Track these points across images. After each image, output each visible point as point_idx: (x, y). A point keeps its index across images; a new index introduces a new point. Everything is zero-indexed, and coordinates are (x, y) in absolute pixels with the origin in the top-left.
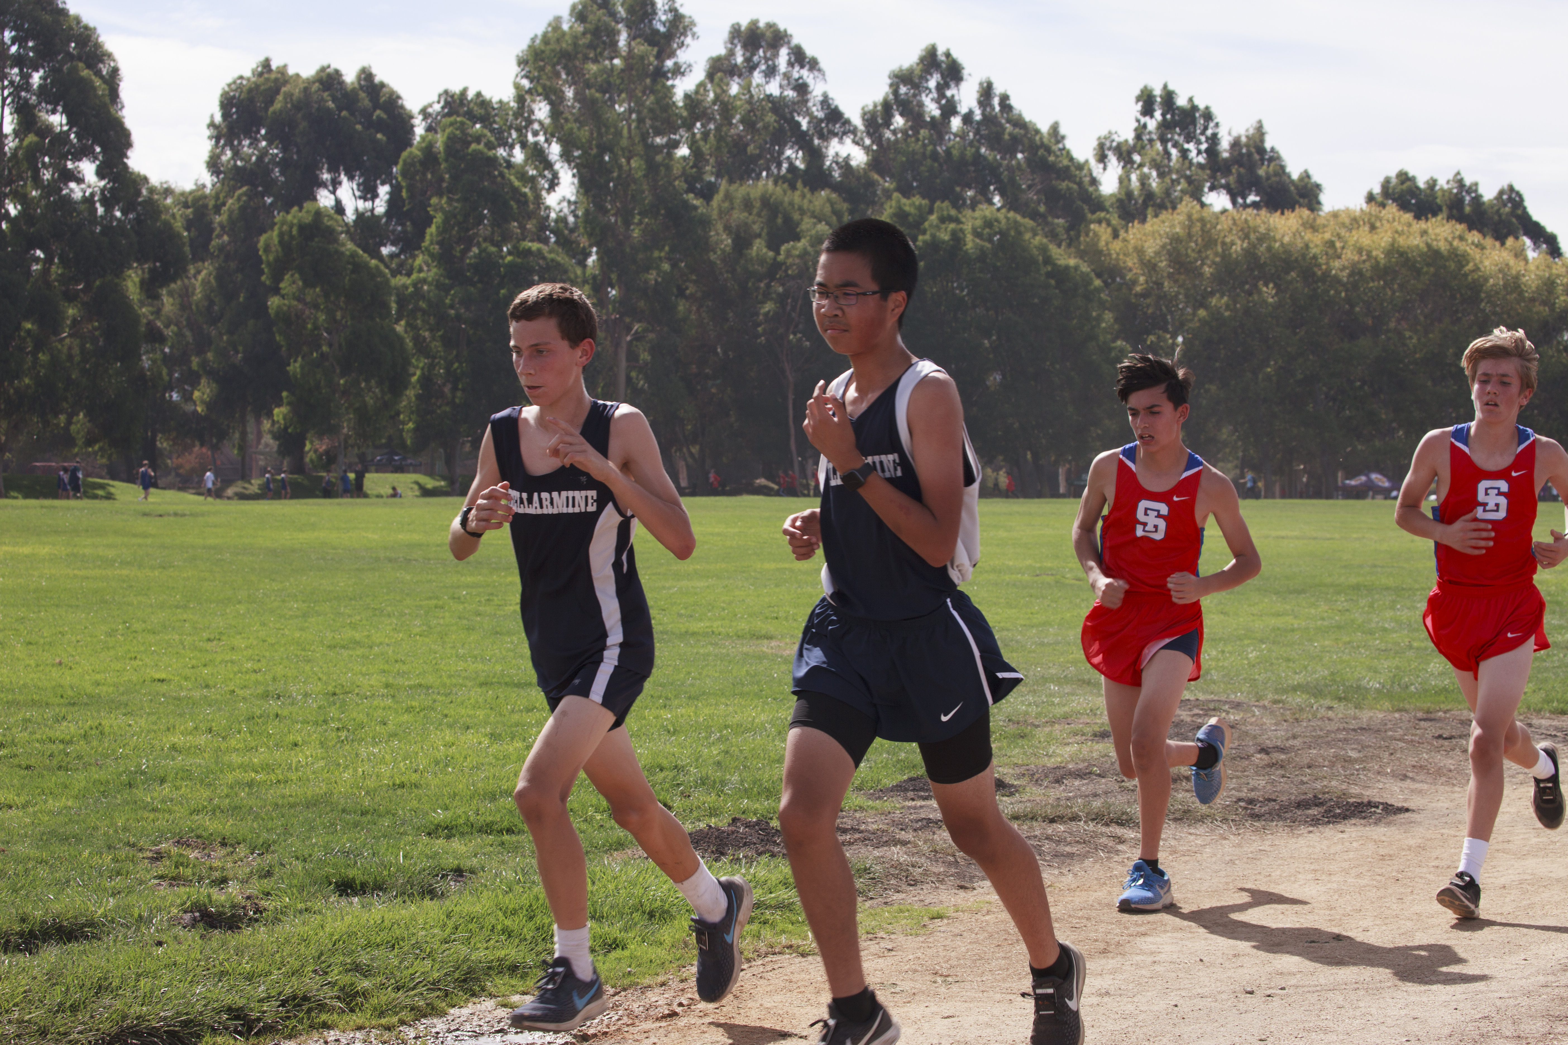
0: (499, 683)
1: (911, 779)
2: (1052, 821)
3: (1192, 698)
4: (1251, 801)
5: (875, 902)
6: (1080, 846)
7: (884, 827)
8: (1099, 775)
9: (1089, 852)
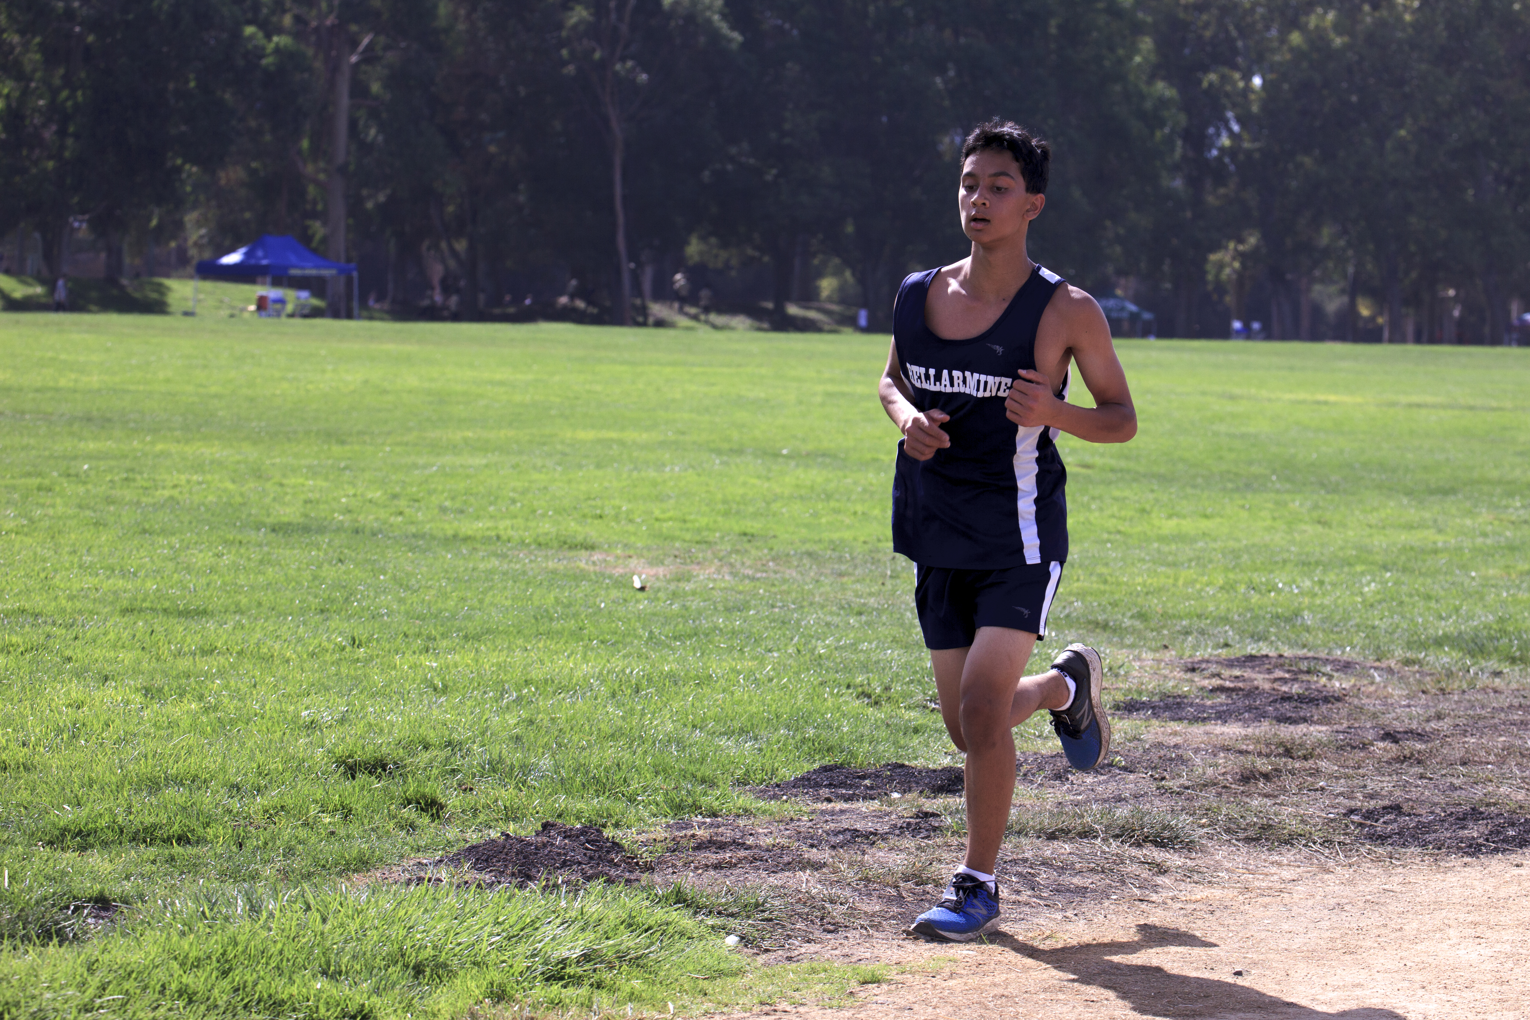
0: (152, 610)
1: (825, 769)
2: (1052, 837)
3: (1272, 654)
4: (1370, 815)
5: (771, 956)
6: (1096, 877)
7: (784, 841)
8: (1125, 769)
9: (1110, 886)
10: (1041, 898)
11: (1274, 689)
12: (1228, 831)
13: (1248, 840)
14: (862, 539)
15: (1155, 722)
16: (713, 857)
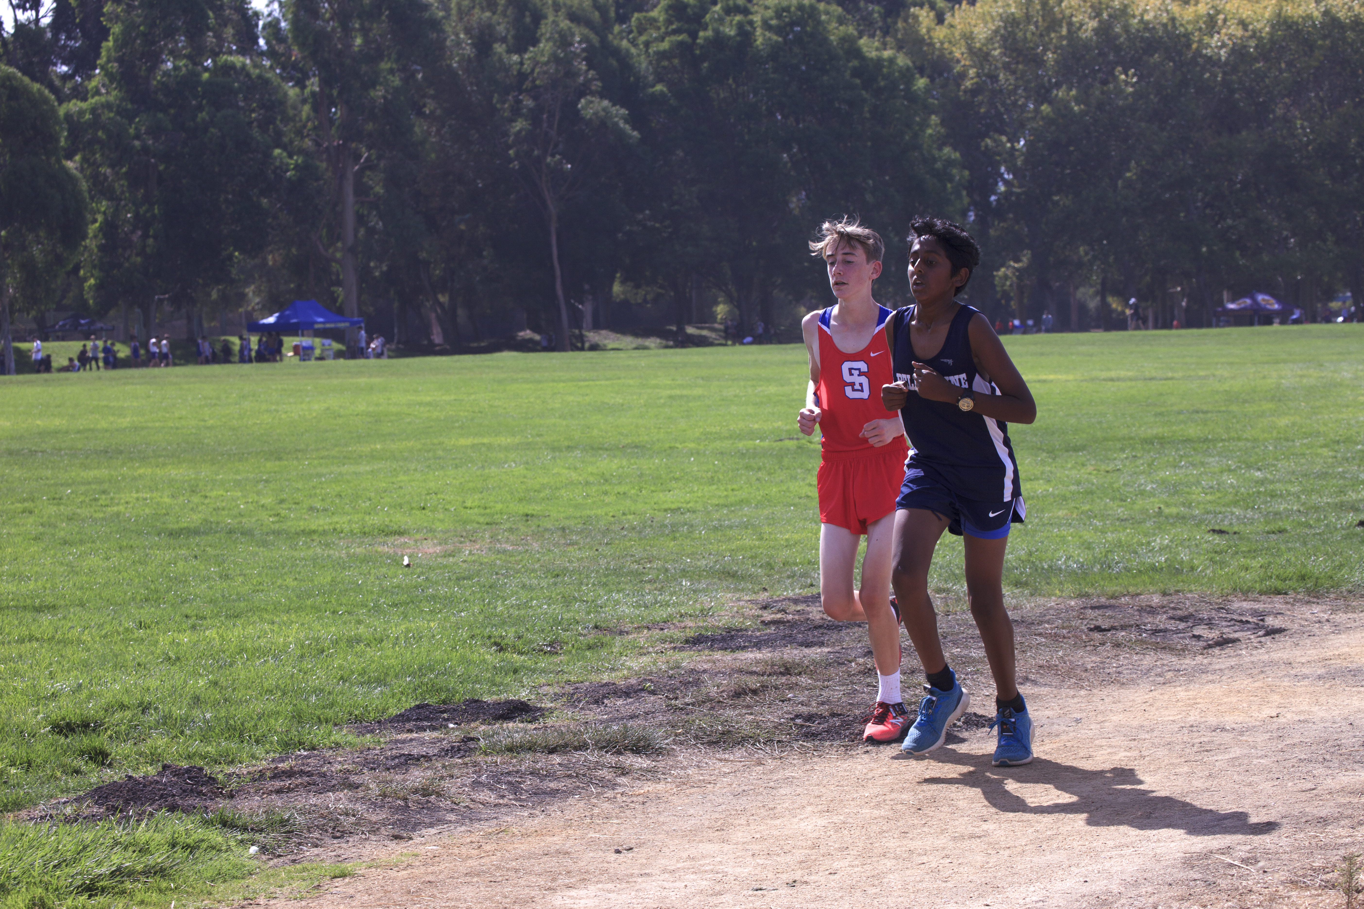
2: (552, 751)
4: (810, 718)
5: (281, 860)
6: (568, 782)
8: (653, 693)
9: (578, 787)
10: (520, 800)
11: (822, 619)
12: (696, 737)
13: (710, 743)
14: (611, 514)
15: (706, 652)
16: (278, 784)
